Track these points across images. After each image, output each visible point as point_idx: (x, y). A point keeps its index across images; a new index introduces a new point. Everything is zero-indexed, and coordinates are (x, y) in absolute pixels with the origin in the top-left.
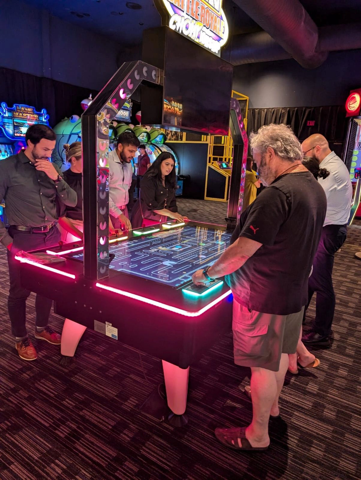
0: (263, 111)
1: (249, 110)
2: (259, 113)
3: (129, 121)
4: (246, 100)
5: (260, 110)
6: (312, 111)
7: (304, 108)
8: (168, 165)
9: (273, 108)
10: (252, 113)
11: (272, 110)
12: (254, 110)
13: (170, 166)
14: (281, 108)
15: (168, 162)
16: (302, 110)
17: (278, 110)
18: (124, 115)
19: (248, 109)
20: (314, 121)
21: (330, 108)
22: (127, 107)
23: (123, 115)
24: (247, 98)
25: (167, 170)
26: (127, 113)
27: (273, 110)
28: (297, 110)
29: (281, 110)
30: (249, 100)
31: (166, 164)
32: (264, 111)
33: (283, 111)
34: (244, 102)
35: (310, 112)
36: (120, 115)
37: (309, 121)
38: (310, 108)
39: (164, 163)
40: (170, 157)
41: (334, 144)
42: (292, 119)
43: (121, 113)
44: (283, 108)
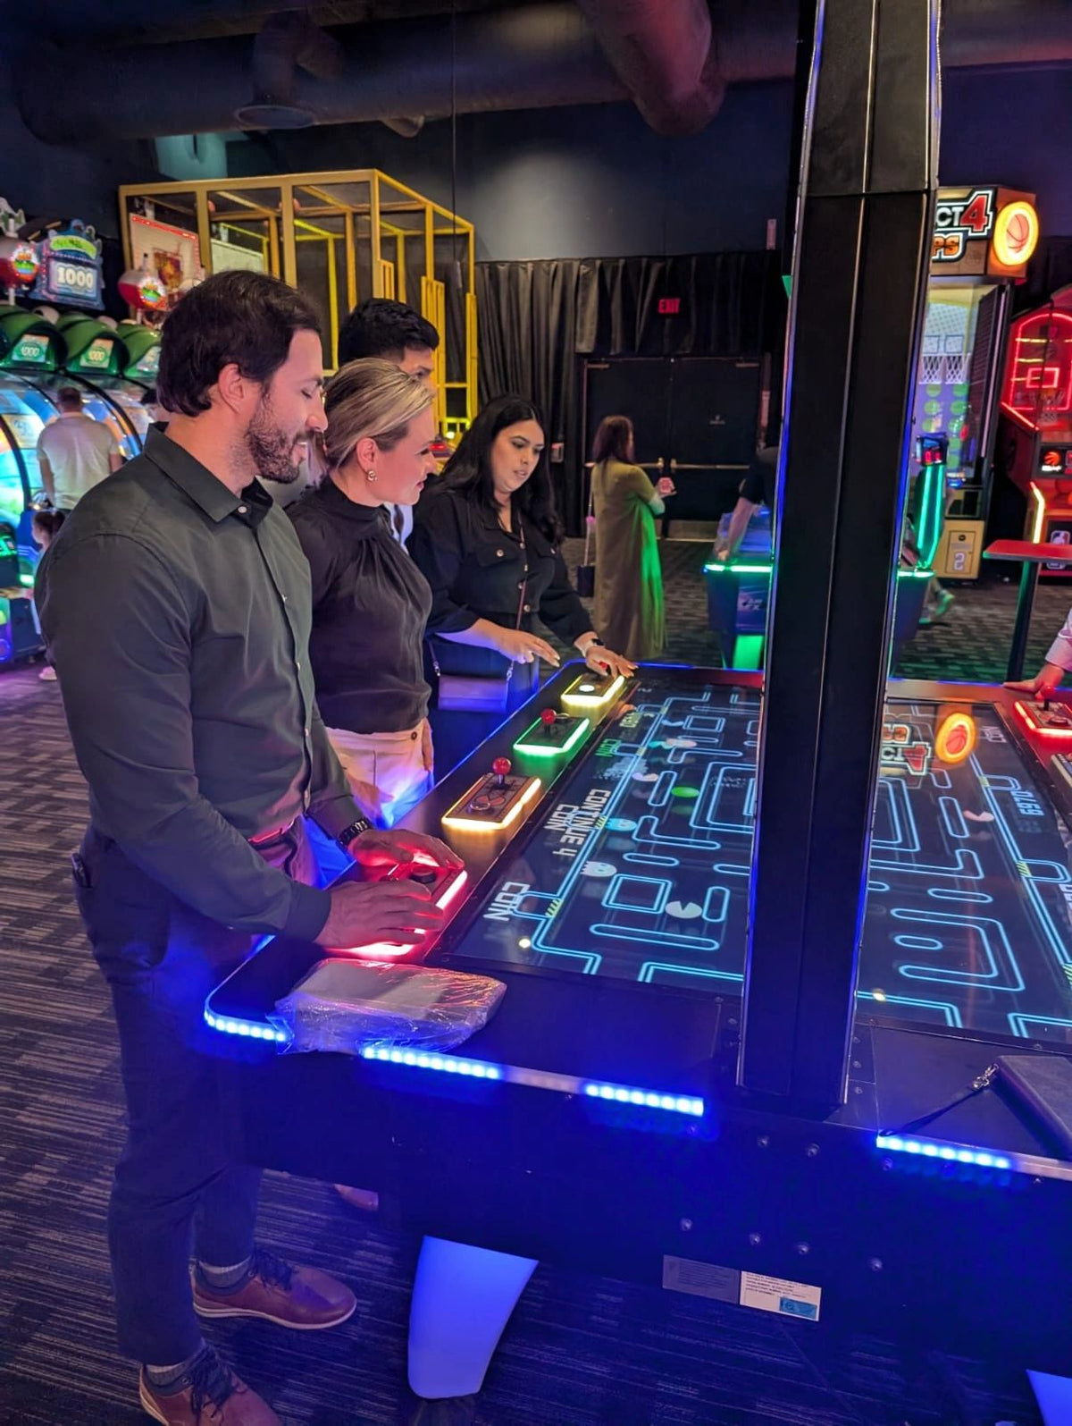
0: (521, 272)
1: (479, 269)
2: (510, 277)
3: (98, 304)
4: (466, 236)
5: (514, 266)
6: (668, 268)
7: (644, 261)
8: (520, 446)
9: (553, 260)
10: (490, 275)
11: (549, 265)
12: (493, 266)
13: (530, 450)
14: (576, 260)
15: (523, 435)
16: (640, 269)
17: (568, 267)
18: (81, 284)
19: (476, 264)
20: (678, 300)
21: (719, 259)
22: (88, 257)
23: (76, 284)
24: (466, 226)
25: (518, 466)
26: (89, 275)
27: (553, 266)
28: (625, 267)
29: (576, 264)
30: (475, 234)
31: (514, 444)
32: (525, 269)
33: (584, 269)
34: (461, 240)
35: (662, 272)
36: (66, 283)
37: (662, 301)
38: (663, 258)
39: (504, 439)
40: (530, 418)
41: (739, 365)
42: (612, 294)
43: (68, 277)
44: (583, 261)
